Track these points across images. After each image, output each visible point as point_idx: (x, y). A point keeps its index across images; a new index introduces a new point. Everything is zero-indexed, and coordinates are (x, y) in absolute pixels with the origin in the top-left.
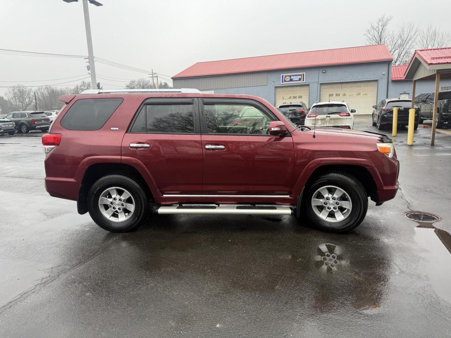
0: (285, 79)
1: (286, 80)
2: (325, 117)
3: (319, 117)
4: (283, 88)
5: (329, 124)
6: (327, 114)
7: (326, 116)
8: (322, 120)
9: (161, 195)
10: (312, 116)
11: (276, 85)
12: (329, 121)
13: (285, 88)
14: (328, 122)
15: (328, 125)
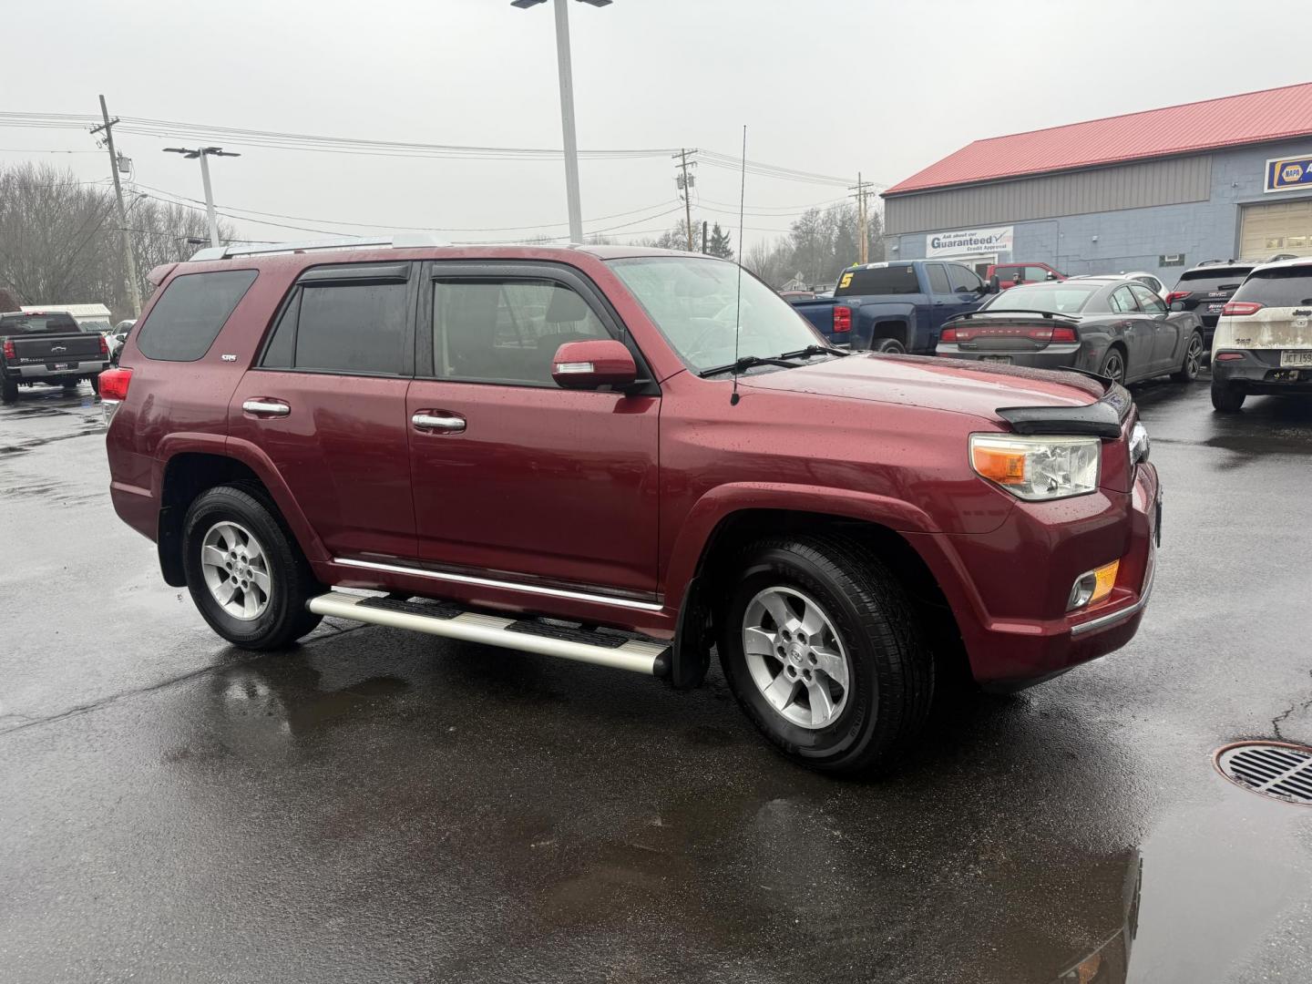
0: (1281, 177)
1: (1287, 179)
2: (1291, 313)
3: (1266, 314)
4: (1273, 209)
5: (1302, 343)
6: (1299, 302)
7: (1294, 309)
8: (1276, 324)
9: (325, 555)
10: (1236, 309)
11: (1244, 198)
12: (1304, 330)
13: (1281, 208)
14: (1299, 333)
15: (1298, 347)
